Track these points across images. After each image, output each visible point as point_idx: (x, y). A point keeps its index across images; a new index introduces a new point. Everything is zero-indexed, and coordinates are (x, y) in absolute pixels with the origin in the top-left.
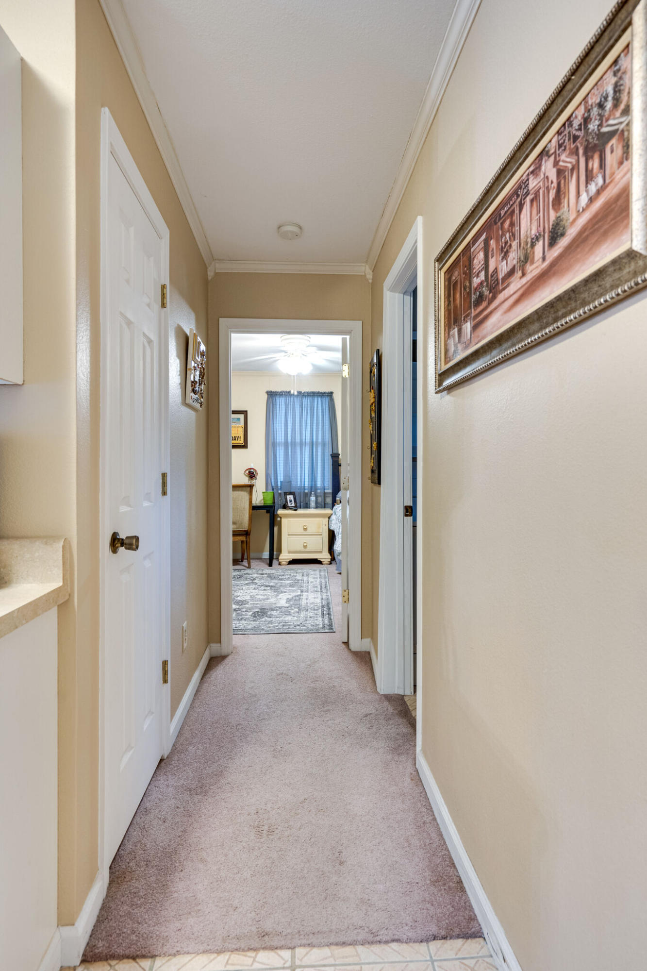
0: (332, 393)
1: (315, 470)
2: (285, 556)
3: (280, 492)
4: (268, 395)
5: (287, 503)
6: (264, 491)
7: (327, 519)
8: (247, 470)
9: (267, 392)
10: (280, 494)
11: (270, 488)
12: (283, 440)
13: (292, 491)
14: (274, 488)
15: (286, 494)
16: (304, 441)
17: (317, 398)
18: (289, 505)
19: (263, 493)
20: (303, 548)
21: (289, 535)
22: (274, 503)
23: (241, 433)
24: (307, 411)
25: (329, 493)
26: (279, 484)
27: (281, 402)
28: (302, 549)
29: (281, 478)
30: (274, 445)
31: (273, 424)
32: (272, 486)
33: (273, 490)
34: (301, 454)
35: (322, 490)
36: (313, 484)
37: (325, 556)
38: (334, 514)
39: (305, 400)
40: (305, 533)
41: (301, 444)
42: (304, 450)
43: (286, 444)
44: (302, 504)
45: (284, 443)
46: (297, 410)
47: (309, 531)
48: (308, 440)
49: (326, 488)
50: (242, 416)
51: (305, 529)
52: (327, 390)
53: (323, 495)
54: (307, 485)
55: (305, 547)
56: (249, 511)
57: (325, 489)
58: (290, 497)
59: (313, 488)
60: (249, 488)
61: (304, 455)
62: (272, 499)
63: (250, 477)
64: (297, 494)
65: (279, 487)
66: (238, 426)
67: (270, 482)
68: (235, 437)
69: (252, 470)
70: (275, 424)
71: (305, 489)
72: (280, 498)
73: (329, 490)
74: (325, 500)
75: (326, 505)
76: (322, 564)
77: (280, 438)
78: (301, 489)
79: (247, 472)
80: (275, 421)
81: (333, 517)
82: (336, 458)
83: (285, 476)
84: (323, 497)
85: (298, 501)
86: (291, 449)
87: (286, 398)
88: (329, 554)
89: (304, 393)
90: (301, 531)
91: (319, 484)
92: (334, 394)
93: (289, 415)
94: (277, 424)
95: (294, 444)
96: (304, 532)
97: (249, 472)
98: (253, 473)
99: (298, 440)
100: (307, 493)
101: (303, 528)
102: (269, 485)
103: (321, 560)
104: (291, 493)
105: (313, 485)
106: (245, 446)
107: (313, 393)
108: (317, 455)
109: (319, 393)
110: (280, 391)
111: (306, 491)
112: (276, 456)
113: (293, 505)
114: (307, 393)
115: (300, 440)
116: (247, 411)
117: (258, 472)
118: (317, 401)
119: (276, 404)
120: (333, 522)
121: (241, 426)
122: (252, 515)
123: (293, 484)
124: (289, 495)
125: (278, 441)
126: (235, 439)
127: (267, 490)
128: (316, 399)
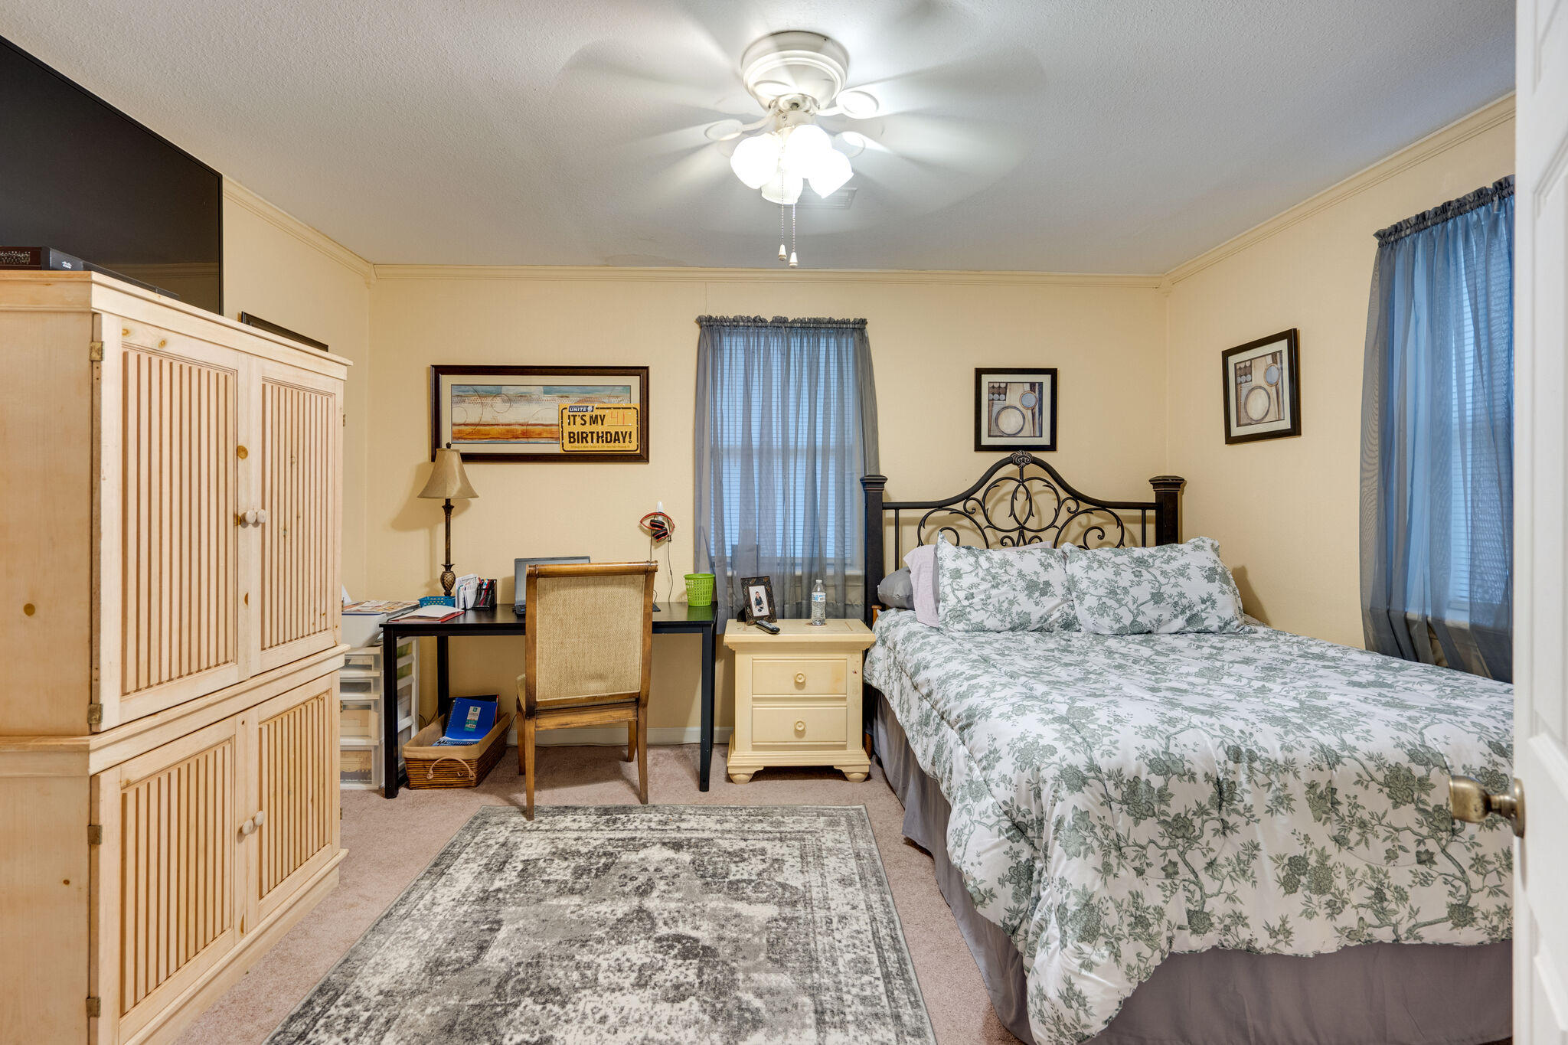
0: (863, 322)
1: (821, 520)
2: (744, 757)
3: (729, 574)
4: (701, 327)
5: (750, 606)
6: (690, 571)
7: (860, 657)
8: (646, 517)
9: (700, 321)
10: (731, 580)
11: (705, 563)
12: (739, 443)
13: (763, 572)
14: (716, 561)
15: (746, 582)
16: (792, 443)
17: (828, 337)
18: (756, 613)
19: (687, 578)
20: (794, 738)
21: (754, 699)
22: (715, 604)
23: (631, 424)
24: (801, 370)
25: (857, 578)
26: (728, 553)
27: (734, 348)
28: (790, 737)
29: (732, 536)
30: (716, 454)
31: (715, 401)
32: (710, 558)
33: (712, 565)
34: (785, 476)
35: (839, 570)
36: (817, 551)
37: (853, 758)
38: (879, 643)
39: (795, 343)
40: (800, 694)
41: (785, 450)
42: (792, 468)
43: (747, 451)
44: (787, 606)
45: (743, 450)
46: (775, 368)
47: (811, 689)
48: (803, 441)
49: (848, 561)
50: (634, 382)
51: (800, 686)
52: (851, 316)
53: (839, 582)
54: (799, 554)
55: (800, 734)
56: (644, 640)
57: (845, 565)
58: (757, 591)
59: (817, 563)
60: (642, 578)
61: (791, 480)
62: (710, 595)
63: (653, 535)
64: (774, 582)
65: (728, 560)
66: (624, 406)
67: (703, 548)
68: (617, 433)
69: (660, 518)
70: (719, 404)
71: (794, 565)
72: (730, 590)
73: (857, 570)
74: (845, 595)
75: (849, 610)
76: (846, 779)
77: (732, 435)
78: (785, 564)
79: (647, 523)
80: (719, 395)
81: (878, 652)
82: (873, 489)
83: (745, 533)
84: (840, 588)
85: (777, 599)
86: (760, 466)
87: (748, 337)
88: (863, 752)
89: (794, 321)
90: (789, 688)
91: (831, 552)
92: (868, 327)
93: (756, 379)
94: (725, 403)
95: (766, 452)
96: (798, 691)
97: (653, 524)
98: (661, 526)
99: (777, 441)
100: (800, 577)
101: (793, 682)
102: (701, 556)
103: (844, 770)
104: (759, 581)
105: (816, 555)
106: (641, 457)
107: (817, 321)
108: (825, 482)
109: (830, 321)
110: (731, 317)
111: (798, 572)
112: (721, 482)
113: (766, 612)
114: (802, 321)
115: (783, 442)
116: (647, 368)
117: (675, 522)
118: (827, 347)
119: (722, 349)
120: (878, 666)
121: (632, 405)
122: (651, 652)
123: (765, 553)
124: (754, 585)
125: (725, 443)
126: (617, 440)
127: (696, 571)
128: (823, 341)
